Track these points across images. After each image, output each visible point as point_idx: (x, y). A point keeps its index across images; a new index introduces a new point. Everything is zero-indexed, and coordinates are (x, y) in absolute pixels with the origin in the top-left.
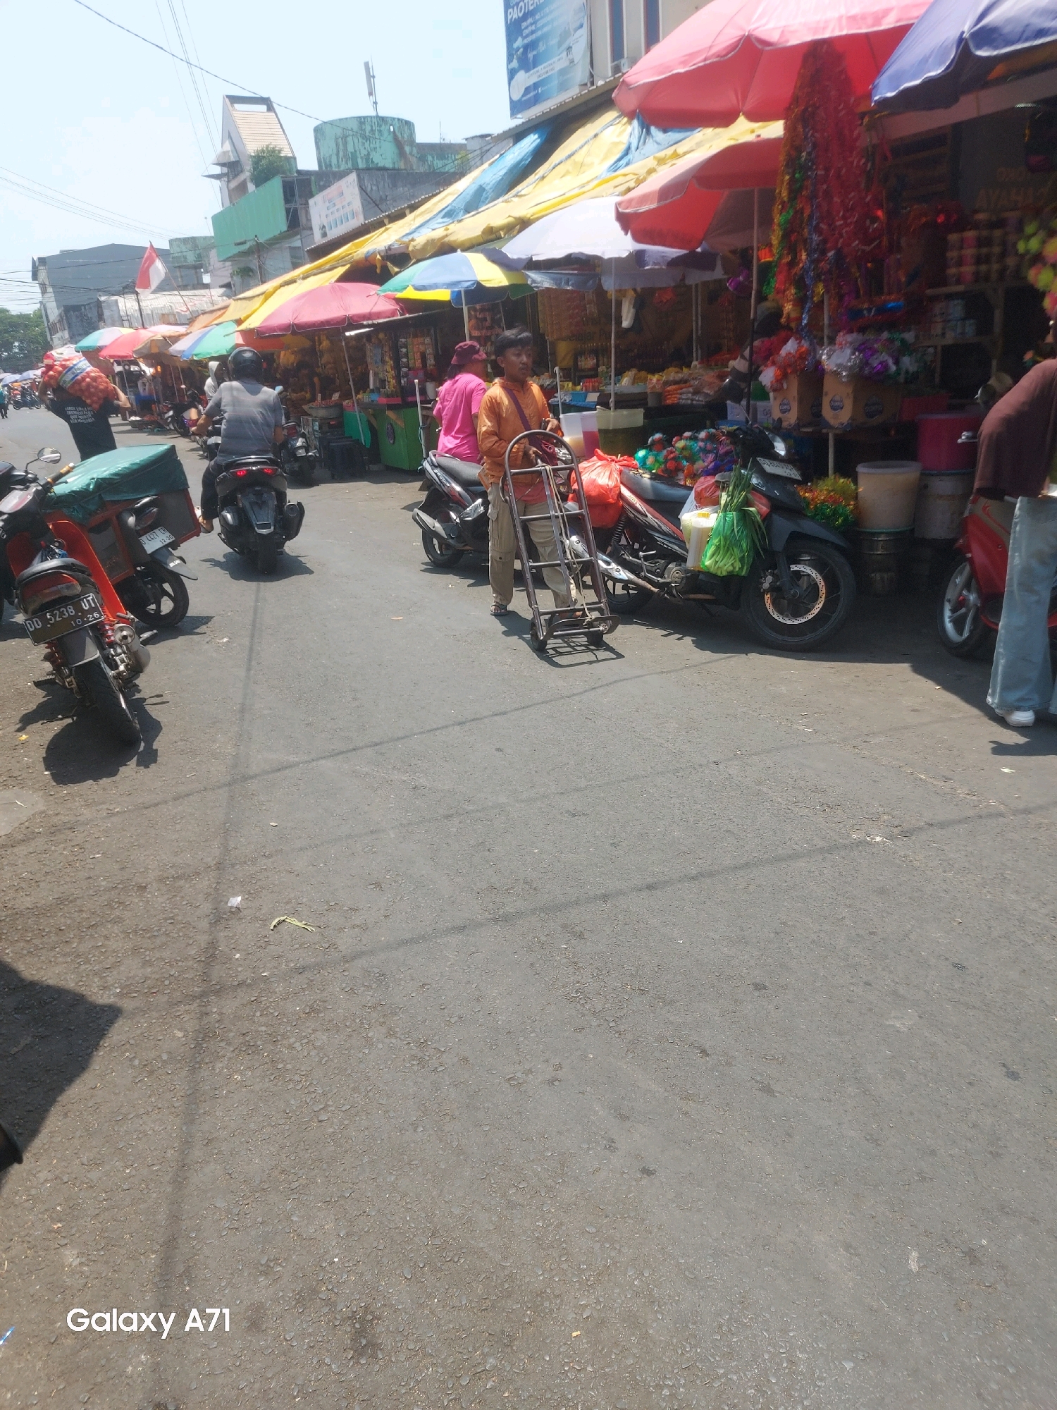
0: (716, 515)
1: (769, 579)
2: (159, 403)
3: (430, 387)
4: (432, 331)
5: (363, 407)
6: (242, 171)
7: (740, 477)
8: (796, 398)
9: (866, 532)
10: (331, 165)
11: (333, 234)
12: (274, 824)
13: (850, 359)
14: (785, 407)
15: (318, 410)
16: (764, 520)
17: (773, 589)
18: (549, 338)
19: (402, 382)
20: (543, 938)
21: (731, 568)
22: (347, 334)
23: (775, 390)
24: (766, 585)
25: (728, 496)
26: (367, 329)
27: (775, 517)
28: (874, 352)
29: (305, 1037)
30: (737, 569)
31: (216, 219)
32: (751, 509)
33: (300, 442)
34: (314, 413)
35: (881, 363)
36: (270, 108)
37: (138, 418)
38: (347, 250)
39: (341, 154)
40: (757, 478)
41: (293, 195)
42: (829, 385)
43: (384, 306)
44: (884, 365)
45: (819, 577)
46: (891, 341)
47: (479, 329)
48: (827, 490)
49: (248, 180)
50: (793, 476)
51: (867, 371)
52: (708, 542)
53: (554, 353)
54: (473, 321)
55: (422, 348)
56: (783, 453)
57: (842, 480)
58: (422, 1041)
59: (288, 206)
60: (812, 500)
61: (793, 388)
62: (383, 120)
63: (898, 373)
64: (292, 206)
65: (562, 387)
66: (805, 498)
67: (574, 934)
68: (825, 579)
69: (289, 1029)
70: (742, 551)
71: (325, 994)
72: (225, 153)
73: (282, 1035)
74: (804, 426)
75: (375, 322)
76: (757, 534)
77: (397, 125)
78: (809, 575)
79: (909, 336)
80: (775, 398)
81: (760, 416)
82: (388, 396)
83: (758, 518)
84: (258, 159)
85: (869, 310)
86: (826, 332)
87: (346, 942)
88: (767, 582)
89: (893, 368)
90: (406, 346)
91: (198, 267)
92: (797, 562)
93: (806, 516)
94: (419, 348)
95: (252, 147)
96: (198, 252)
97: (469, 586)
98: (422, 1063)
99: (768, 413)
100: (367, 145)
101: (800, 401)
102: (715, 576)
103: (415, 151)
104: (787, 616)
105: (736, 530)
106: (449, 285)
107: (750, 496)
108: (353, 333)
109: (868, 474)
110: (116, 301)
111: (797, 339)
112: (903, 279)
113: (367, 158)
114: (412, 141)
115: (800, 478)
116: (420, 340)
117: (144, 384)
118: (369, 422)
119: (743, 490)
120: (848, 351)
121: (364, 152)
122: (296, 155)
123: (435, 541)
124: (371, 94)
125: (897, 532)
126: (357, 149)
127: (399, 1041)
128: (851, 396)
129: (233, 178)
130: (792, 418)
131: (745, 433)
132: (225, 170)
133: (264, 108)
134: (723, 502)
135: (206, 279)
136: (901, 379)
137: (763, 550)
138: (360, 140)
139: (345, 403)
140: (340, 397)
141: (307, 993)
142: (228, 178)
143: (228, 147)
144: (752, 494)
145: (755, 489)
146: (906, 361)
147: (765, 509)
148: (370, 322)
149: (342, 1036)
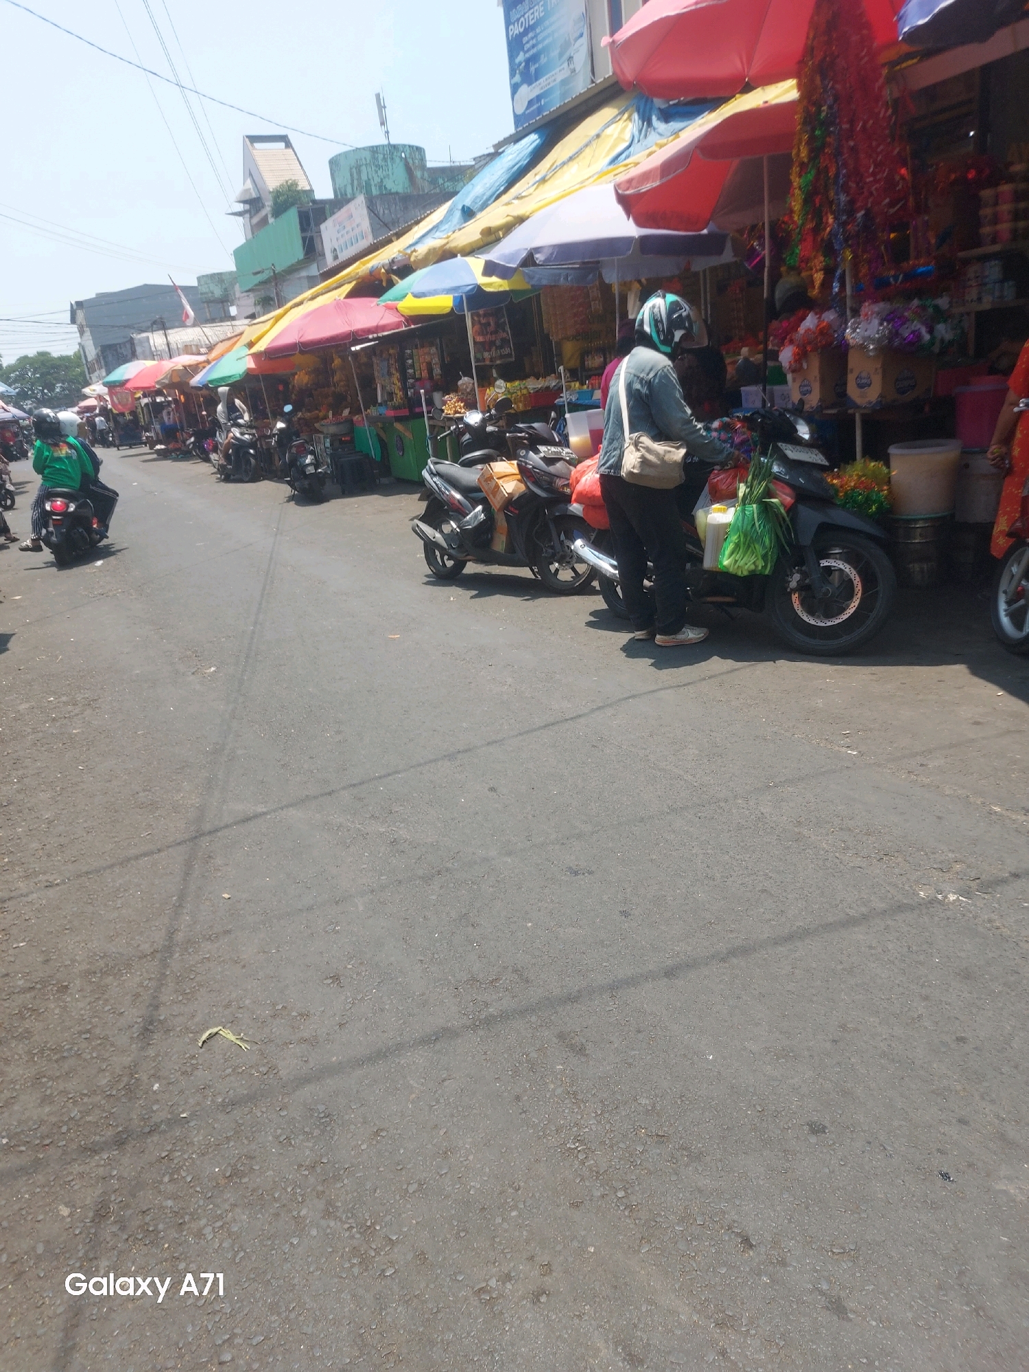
0: (733, 509)
1: (797, 577)
2: (182, 429)
3: (437, 396)
4: (438, 341)
5: (373, 421)
6: (263, 206)
7: (760, 464)
8: (818, 378)
9: (903, 520)
10: (346, 195)
11: (343, 256)
12: (226, 896)
13: (879, 330)
14: (805, 388)
15: (329, 426)
16: (788, 512)
17: (802, 588)
18: (554, 339)
19: (409, 393)
20: (534, 1055)
21: (753, 567)
22: (353, 349)
23: (793, 371)
24: (793, 584)
25: (747, 487)
26: (373, 343)
27: (801, 507)
28: (904, 321)
29: (220, 1217)
30: (760, 568)
31: (238, 253)
32: (773, 500)
33: (309, 460)
34: (325, 430)
35: (913, 332)
36: (288, 145)
37: (163, 447)
38: (356, 269)
39: (356, 182)
40: (779, 465)
41: (309, 224)
42: (854, 361)
43: (390, 319)
44: (917, 335)
45: (854, 572)
46: (924, 308)
47: (483, 335)
48: (857, 475)
49: (269, 216)
50: (819, 462)
51: (897, 342)
52: (725, 540)
53: (560, 355)
54: (477, 327)
55: (428, 358)
56: (807, 437)
57: (872, 464)
58: (369, 1224)
59: (304, 235)
60: (841, 487)
61: (814, 367)
62: (395, 147)
63: (932, 342)
64: (308, 234)
65: (568, 388)
66: (833, 485)
67: (572, 1047)
68: (859, 573)
69: (201, 1203)
70: (764, 546)
71: (253, 1146)
72: (247, 191)
73: (191, 1214)
74: (827, 408)
75: (380, 335)
76: (781, 526)
77: (408, 151)
78: (840, 570)
79: (943, 302)
80: (794, 380)
81: (778, 400)
82: (395, 408)
83: (782, 511)
84: (277, 194)
85: (896, 277)
86: (849, 303)
87: (288, 1065)
88: (795, 580)
89: (927, 337)
90: (411, 357)
91: (225, 300)
92: (827, 556)
93: (836, 505)
94: (425, 358)
95: (272, 182)
96: (224, 286)
97: (472, 597)
98: (365, 1262)
99: (786, 397)
100: (380, 172)
101: (822, 382)
102: (735, 577)
103: (426, 175)
104: (818, 617)
105: (757, 524)
106: (448, 291)
107: (771, 486)
108: (358, 347)
109: (902, 455)
110: (148, 338)
111: (816, 314)
112: (933, 241)
113: (381, 185)
114: (423, 166)
115: (827, 464)
116: (426, 350)
117: (169, 413)
118: (378, 435)
119: (763, 479)
120: (876, 322)
121: (377, 180)
122: (314, 188)
123: (437, 553)
124: (382, 124)
125: (935, 518)
126: (370, 177)
127: (339, 1224)
128: (880, 371)
129: (255, 215)
130: (813, 400)
131: (763, 417)
132: (247, 207)
133: (282, 145)
134: (741, 494)
135: (233, 311)
136: (936, 349)
137: (790, 545)
138: (373, 168)
139: (355, 418)
140: (350, 413)
141: (232, 1144)
142: (250, 215)
143: (249, 184)
144: (775, 484)
145: (777, 478)
146: (941, 328)
147: (789, 500)
148: (375, 335)
149: (267, 1216)
